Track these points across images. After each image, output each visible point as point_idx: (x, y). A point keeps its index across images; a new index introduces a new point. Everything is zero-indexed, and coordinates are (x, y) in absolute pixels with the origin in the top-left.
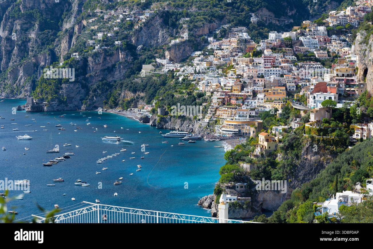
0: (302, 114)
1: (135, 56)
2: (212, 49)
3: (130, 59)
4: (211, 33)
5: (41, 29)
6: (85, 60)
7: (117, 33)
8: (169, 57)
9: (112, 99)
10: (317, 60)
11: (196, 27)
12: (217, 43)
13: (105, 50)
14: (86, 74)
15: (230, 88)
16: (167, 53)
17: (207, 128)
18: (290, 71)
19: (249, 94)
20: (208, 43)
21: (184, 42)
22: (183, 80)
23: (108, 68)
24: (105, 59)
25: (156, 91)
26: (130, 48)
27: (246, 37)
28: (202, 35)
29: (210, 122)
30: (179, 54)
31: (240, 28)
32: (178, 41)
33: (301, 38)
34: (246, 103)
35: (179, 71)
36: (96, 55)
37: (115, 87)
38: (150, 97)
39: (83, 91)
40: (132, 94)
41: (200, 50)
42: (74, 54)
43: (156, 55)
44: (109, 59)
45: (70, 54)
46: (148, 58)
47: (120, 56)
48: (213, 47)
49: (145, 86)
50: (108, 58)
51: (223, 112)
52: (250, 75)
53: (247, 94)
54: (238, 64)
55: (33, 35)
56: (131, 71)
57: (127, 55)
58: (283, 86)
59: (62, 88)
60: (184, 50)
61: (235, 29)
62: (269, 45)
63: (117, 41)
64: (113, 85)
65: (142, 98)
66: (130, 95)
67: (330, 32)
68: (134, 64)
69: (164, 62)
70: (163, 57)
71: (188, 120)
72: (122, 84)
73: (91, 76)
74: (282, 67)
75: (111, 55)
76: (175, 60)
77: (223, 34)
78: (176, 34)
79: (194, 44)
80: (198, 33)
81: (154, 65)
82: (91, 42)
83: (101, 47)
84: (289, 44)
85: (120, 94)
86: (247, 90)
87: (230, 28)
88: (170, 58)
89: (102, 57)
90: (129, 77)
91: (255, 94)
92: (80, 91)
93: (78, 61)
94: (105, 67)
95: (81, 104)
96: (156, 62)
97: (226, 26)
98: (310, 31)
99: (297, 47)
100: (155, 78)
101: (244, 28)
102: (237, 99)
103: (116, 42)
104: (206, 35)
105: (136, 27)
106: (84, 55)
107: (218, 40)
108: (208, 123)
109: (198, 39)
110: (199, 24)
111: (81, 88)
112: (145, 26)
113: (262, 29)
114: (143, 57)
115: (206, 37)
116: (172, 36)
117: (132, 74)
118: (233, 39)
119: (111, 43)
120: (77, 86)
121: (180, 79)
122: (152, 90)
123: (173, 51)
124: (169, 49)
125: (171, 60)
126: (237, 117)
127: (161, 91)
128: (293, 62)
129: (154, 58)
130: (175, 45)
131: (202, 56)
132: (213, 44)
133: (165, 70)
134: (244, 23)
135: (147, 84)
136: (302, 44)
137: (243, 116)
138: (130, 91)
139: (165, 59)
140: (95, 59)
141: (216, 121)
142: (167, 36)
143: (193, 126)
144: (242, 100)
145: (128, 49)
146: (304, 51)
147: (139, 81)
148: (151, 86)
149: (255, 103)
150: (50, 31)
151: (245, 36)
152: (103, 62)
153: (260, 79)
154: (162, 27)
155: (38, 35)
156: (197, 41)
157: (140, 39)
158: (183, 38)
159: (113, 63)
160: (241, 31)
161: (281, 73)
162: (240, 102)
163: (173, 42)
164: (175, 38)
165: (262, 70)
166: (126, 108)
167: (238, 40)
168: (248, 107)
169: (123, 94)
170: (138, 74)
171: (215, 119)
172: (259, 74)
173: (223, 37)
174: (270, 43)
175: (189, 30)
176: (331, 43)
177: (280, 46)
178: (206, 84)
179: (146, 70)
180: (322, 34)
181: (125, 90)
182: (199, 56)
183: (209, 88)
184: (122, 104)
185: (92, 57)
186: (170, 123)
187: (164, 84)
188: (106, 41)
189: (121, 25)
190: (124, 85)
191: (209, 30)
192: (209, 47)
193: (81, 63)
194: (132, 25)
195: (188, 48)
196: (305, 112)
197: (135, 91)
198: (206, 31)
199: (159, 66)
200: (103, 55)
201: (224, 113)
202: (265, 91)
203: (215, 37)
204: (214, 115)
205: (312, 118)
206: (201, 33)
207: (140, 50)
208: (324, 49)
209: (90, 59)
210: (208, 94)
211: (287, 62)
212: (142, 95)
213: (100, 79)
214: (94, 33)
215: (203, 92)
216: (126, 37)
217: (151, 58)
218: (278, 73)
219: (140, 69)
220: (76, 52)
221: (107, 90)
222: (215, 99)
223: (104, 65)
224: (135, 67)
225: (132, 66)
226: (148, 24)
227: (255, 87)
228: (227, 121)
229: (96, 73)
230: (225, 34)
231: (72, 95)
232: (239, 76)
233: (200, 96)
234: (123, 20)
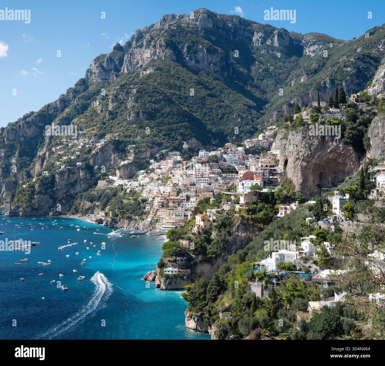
0: (233, 198)
1: (92, 174)
2: (153, 168)
3: (88, 176)
4: (152, 156)
5: (20, 156)
6: (53, 177)
7: (78, 156)
8: (118, 175)
9: (74, 207)
11: (140, 152)
12: (157, 164)
13: (69, 169)
14: (54, 187)
15: (168, 194)
16: (117, 172)
17: (150, 226)
18: (217, 180)
19: (184, 198)
20: (150, 164)
21: (131, 163)
22: (131, 191)
23: (71, 183)
24: (69, 176)
25: (108, 201)
26: (89, 168)
27: (180, 160)
28: (145, 158)
29: (152, 221)
30: (127, 172)
31: (175, 152)
32: (126, 162)
33: (225, 156)
34: (181, 205)
35: (127, 185)
36: (62, 173)
37: (76, 198)
38: (104, 205)
39: (51, 201)
40: (90, 203)
41: (144, 169)
42: (45, 172)
43: (109, 173)
44: (72, 177)
45: (42, 172)
46: (103, 175)
47: (81, 174)
48: (154, 167)
49: (100, 197)
50: (71, 175)
51: (162, 213)
52: (184, 184)
53: (182, 198)
54: (174, 176)
55: (14, 161)
56: (89, 186)
57: (86, 173)
58: (211, 192)
59: (34, 198)
60: (131, 169)
61: (171, 153)
62: (199, 161)
63: (79, 162)
64: (75, 196)
65: (97, 206)
66: (88, 204)
67: (247, 151)
68: (91, 180)
69: (115, 178)
70: (114, 174)
71: (134, 221)
72: (82, 196)
73: (57, 189)
74: (210, 177)
75: (74, 173)
76: (124, 177)
77: (162, 157)
78: (125, 157)
79: (139, 165)
80: (141, 157)
81: (107, 181)
82: (58, 163)
83: (65, 167)
84: (215, 160)
85: (80, 204)
86: (182, 195)
87: (167, 153)
88: (120, 175)
89: (66, 175)
90: (87, 190)
91: (188, 198)
92: (48, 201)
93: (48, 178)
94: (68, 183)
95: (49, 211)
96: (109, 178)
97: (164, 151)
98: (231, 150)
99: (221, 162)
100: (108, 191)
101: (178, 153)
102: (174, 202)
103: (78, 164)
104: (148, 158)
105: (94, 152)
106: (52, 173)
107: (157, 162)
108: (151, 221)
109: (142, 161)
110: (143, 149)
111: (49, 199)
112: (100, 151)
113: (193, 153)
114: (99, 175)
115: (148, 160)
116: (122, 159)
117: (90, 188)
118: (169, 161)
119: (73, 164)
120: (46, 197)
121: (128, 191)
122: (105, 200)
123: (122, 170)
124: (119, 169)
125: (121, 177)
126: (174, 217)
127: (113, 200)
128: (219, 174)
129: (108, 175)
130: (124, 166)
131: (145, 174)
132: (154, 165)
133: (116, 184)
134: (178, 148)
135: (101, 195)
136: (225, 160)
137: (179, 216)
138: (88, 200)
139: (116, 176)
140: (61, 176)
141: (157, 220)
142: (117, 159)
143: (138, 224)
144: (178, 203)
145: (87, 169)
146: (227, 165)
147: (95, 193)
148: (105, 196)
149: (188, 205)
150: (28, 157)
151: (179, 158)
152: (67, 179)
153: (192, 187)
154: (113, 152)
155: (18, 161)
156: (141, 162)
157: (97, 161)
158: (130, 160)
159: (75, 179)
160: (176, 155)
161: (209, 182)
162: (176, 205)
163: (122, 163)
164: (124, 160)
165: (193, 179)
166: (84, 214)
167: (174, 162)
168: (183, 209)
169: (82, 203)
170: (94, 188)
171: (156, 218)
172: (191, 183)
173: (161, 159)
174: (200, 159)
175: (135, 154)
176: (248, 159)
177: (208, 162)
178: (148, 192)
179: (102, 184)
180: (241, 152)
181: (84, 200)
182: (143, 174)
183: (151, 195)
184: (81, 211)
185: (59, 174)
186: (119, 223)
187: (115, 195)
188: (70, 163)
189: (81, 151)
190: (83, 197)
191: (151, 154)
192: (151, 167)
193: (50, 179)
194: (90, 151)
195: (134, 168)
196: (235, 196)
197: (92, 201)
198: (148, 154)
199: (111, 182)
200: (67, 173)
202: (196, 196)
203: (156, 159)
204: (155, 215)
205: (242, 201)
206: (144, 156)
207: (96, 170)
208: (243, 164)
209: (57, 176)
210: (151, 199)
211: (214, 173)
212: (98, 203)
213: (65, 192)
214: (60, 156)
215: (147, 198)
216: (86, 159)
217: (105, 176)
218: (207, 181)
219: (96, 184)
220: (46, 171)
221: (70, 200)
222: (156, 203)
223: (68, 181)
224: (92, 182)
225: (90, 181)
226: (102, 149)
227: (188, 193)
228: (166, 220)
229: (62, 187)
230: (163, 157)
231: (43, 204)
232: (175, 185)
233: (144, 201)
234: (83, 147)
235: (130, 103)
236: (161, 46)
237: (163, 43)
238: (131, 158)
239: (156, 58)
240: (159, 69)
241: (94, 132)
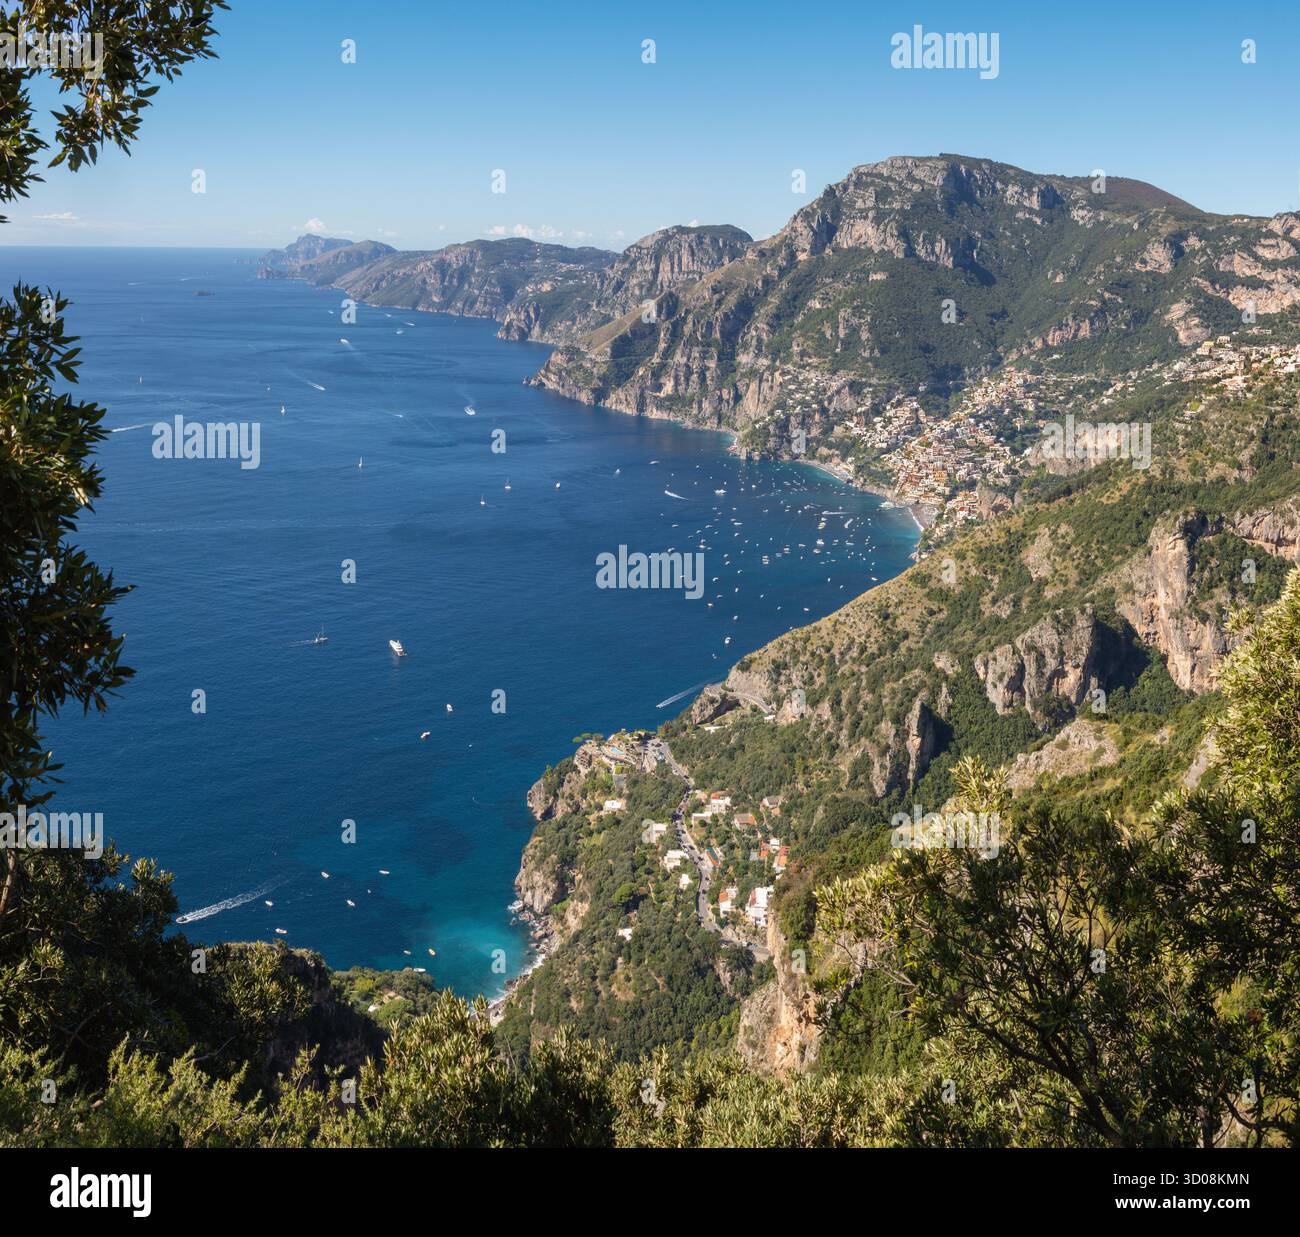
1: (829, 418)
2: (890, 416)
3: (824, 420)
4: (888, 401)
5: (720, 359)
7: (813, 396)
10: (967, 447)
11: (877, 396)
12: (894, 411)
15: (911, 470)
16: (855, 418)
21: (868, 409)
25: (848, 451)
26: (824, 411)
28: (881, 404)
29: (899, 493)
30: (864, 419)
31: (911, 398)
32: (863, 407)
35: (865, 435)
36: (797, 415)
38: (844, 455)
40: (828, 451)
41: (881, 417)
43: (845, 418)
46: (839, 420)
47: (817, 416)
49: (839, 445)
53: (922, 475)
55: (712, 364)
57: (822, 417)
60: (868, 416)
61: (907, 399)
63: (814, 403)
65: (837, 455)
66: (826, 451)
68: (828, 425)
69: (852, 425)
70: (852, 421)
71: (882, 489)
74: (944, 456)
76: (861, 425)
77: (898, 403)
78: (862, 402)
79: (875, 411)
80: (878, 402)
81: (844, 427)
82: (791, 401)
83: (801, 408)
87: (903, 398)
88: (857, 422)
89: (802, 417)
90: (824, 435)
91: (927, 475)
95: (785, 454)
96: (846, 424)
97: (900, 396)
100: (846, 439)
101: (915, 398)
103: (813, 405)
104: (884, 403)
105: (828, 393)
106: (786, 413)
107: (894, 408)
109: (879, 407)
110: (880, 394)
112: (836, 393)
114: (835, 419)
115: (885, 405)
116: (858, 403)
117: (827, 432)
118: (906, 408)
119: (808, 405)
121: (868, 444)
122: (845, 449)
123: (859, 417)
124: (856, 415)
125: (858, 424)
127: (853, 452)
128: (952, 451)
129: (844, 421)
130: (861, 411)
131: (883, 423)
132: (890, 412)
133: (854, 433)
134: (914, 394)
135: (840, 443)
136: (958, 435)
138: (825, 447)
139: (853, 423)
142: (854, 403)
145: (822, 412)
147: (833, 440)
149: (927, 482)
151: (915, 405)
155: (718, 366)
164: (861, 406)
165: (932, 458)
170: (832, 433)
173: (898, 405)
175: (872, 399)
179: (838, 430)
181: (821, 445)
182: (880, 422)
185: (794, 417)
187: (854, 445)
189: (816, 389)
190: (821, 442)
192: (888, 414)
194: (825, 390)
195: (870, 414)
197: (830, 448)
198: (885, 400)
199: (847, 428)
201: (907, 487)
202: (933, 474)
203: (892, 405)
206: (880, 401)
207: (832, 414)
208: (973, 437)
212: (837, 452)
216: (821, 401)
217: (842, 421)
219: (832, 429)
224: (829, 427)
225: (826, 426)
230: (900, 403)
232: (917, 461)
233: (890, 471)
234: (817, 384)
235: (865, 336)
236: (892, 235)
237: (895, 233)
238: (868, 402)
239: (886, 249)
240: (892, 276)
241: (826, 366)
